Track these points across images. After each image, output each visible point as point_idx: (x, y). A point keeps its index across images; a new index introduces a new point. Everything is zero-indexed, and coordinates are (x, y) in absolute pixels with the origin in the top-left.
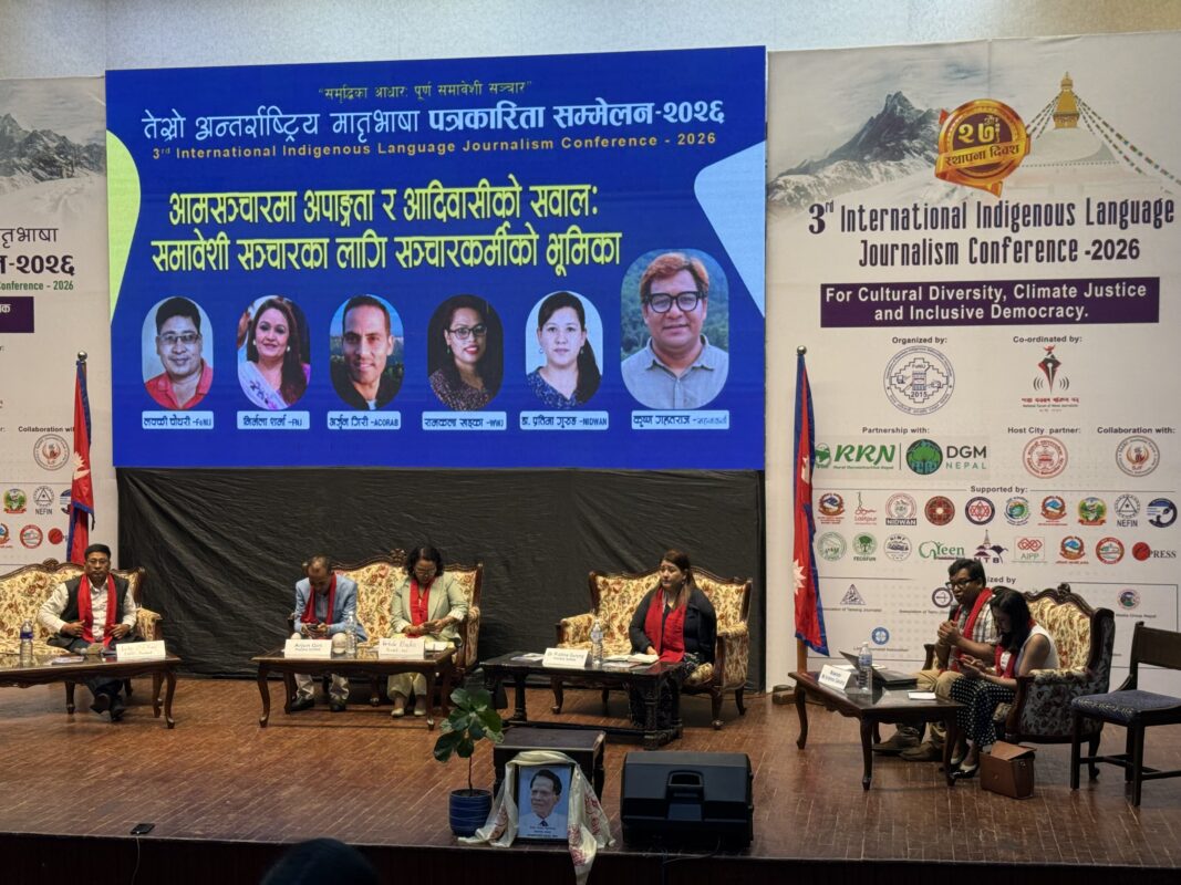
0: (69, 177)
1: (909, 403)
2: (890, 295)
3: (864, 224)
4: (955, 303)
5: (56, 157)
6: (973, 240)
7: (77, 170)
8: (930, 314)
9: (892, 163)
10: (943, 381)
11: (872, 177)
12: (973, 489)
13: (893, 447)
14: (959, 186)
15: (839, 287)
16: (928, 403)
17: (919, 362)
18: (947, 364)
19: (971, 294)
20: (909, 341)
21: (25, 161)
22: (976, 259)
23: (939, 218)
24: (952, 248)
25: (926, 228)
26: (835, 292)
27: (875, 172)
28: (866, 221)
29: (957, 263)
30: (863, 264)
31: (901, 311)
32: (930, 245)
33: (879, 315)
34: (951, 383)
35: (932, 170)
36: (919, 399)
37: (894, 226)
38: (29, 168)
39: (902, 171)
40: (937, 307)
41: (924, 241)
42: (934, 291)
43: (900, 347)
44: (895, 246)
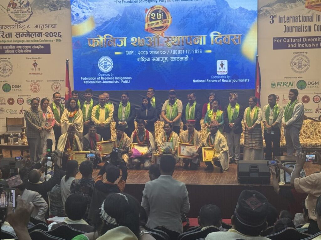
0: (59, 10)
1: (298, 70)
2: (292, 41)
3: (285, 21)
4: (310, 42)
5: (56, 4)
6: (315, 25)
7: (62, 8)
8: (303, 45)
9: (293, 4)
10: (307, 64)
11: (287, 8)
12: (315, 93)
13: (293, 82)
14: (311, 10)
15: (278, 38)
16: (303, 70)
17: (300, 59)
18: (308, 59)
19: (315, 40)
20: (297, 53)
21: (47, 5)
22: (316, 30)
23: (306, 19)
24: (310, 27)
25: (302, 22)
26: (277, 40)
27: (288, 6)
28: (286, 20)
29: (311, 31)
30: (285, 32)
31: (295, 45)
32: (303, 26)
33: (289, 46)
34: (309, 64)
35: (304, 5)
36: (300, 69)
37: (293, 21)
38: (48, 7)
39: (296, 6)
40: (305, 44)
41: (302, 25)
42: (304, 39)
43: (295, 55)
44: (294, 27)
